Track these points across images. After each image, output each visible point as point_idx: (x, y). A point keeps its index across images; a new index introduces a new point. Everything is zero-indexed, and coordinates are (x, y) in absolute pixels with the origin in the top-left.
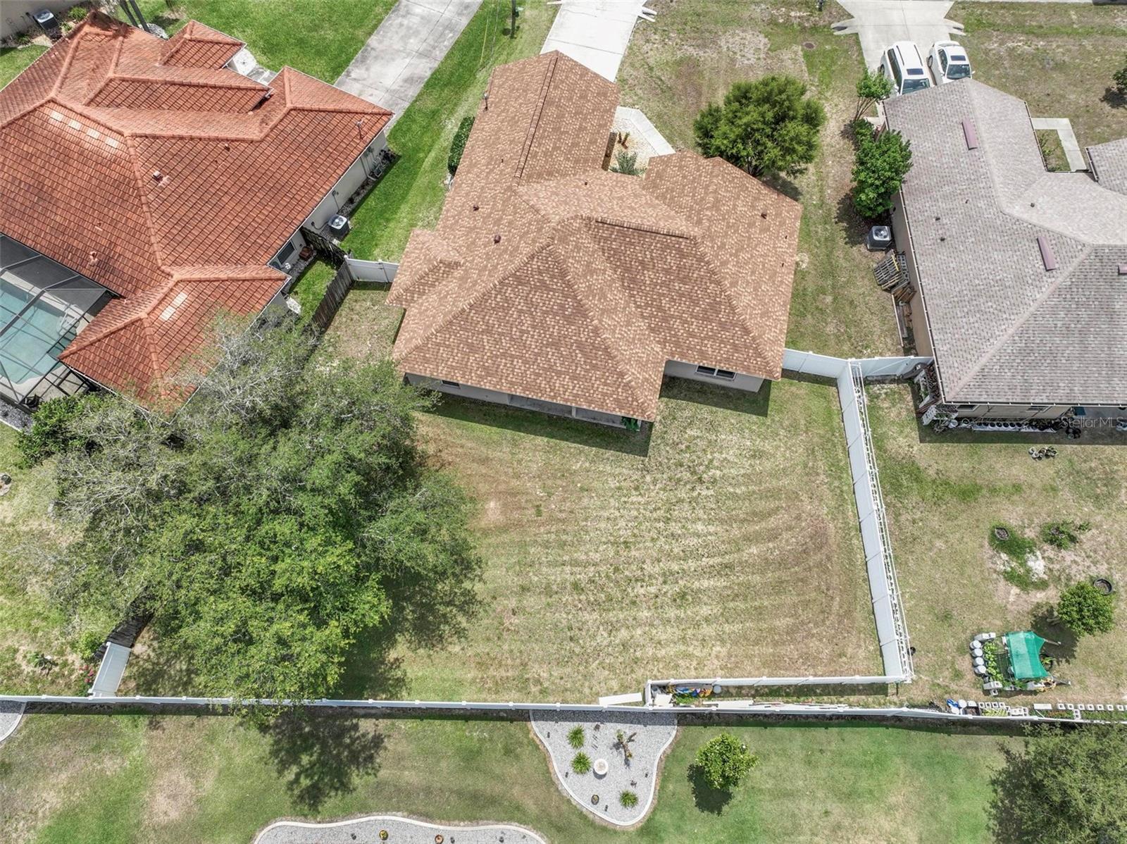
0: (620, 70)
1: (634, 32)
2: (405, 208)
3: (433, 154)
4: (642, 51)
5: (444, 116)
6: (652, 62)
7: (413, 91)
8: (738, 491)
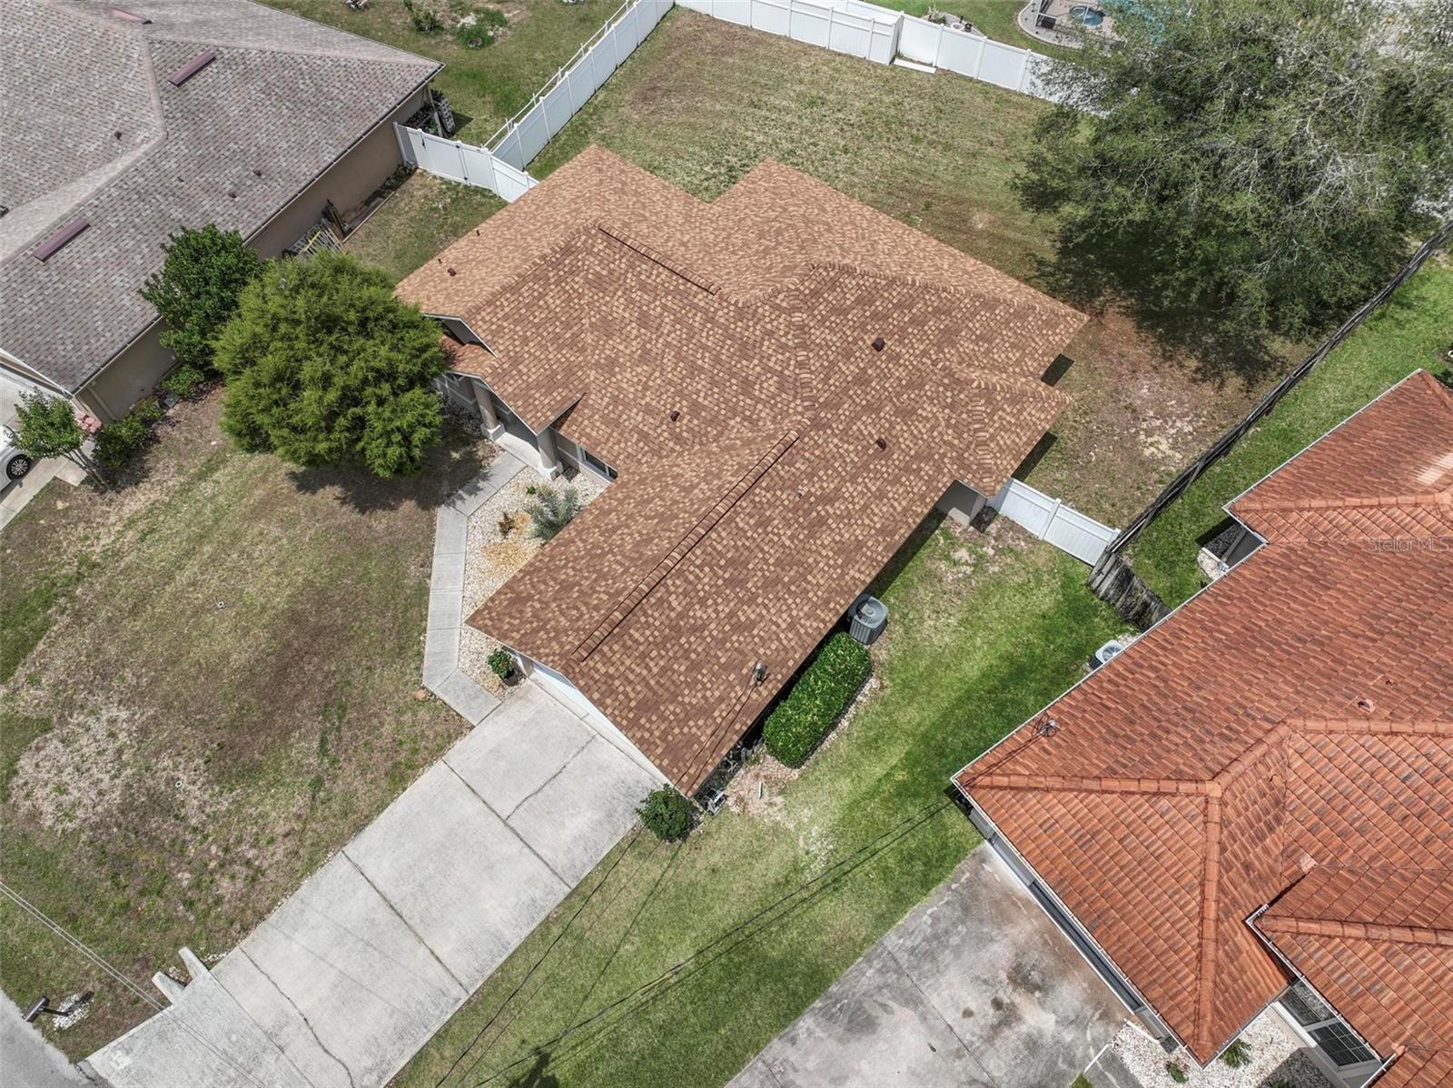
0: (381, 807)
1: (261, 917)
2: (972, 668)
3: (879, 771)
4: (290, 844)
5: (818, 867)
6: (300, 802)
7: (863, 977)
8: (697, 149)
